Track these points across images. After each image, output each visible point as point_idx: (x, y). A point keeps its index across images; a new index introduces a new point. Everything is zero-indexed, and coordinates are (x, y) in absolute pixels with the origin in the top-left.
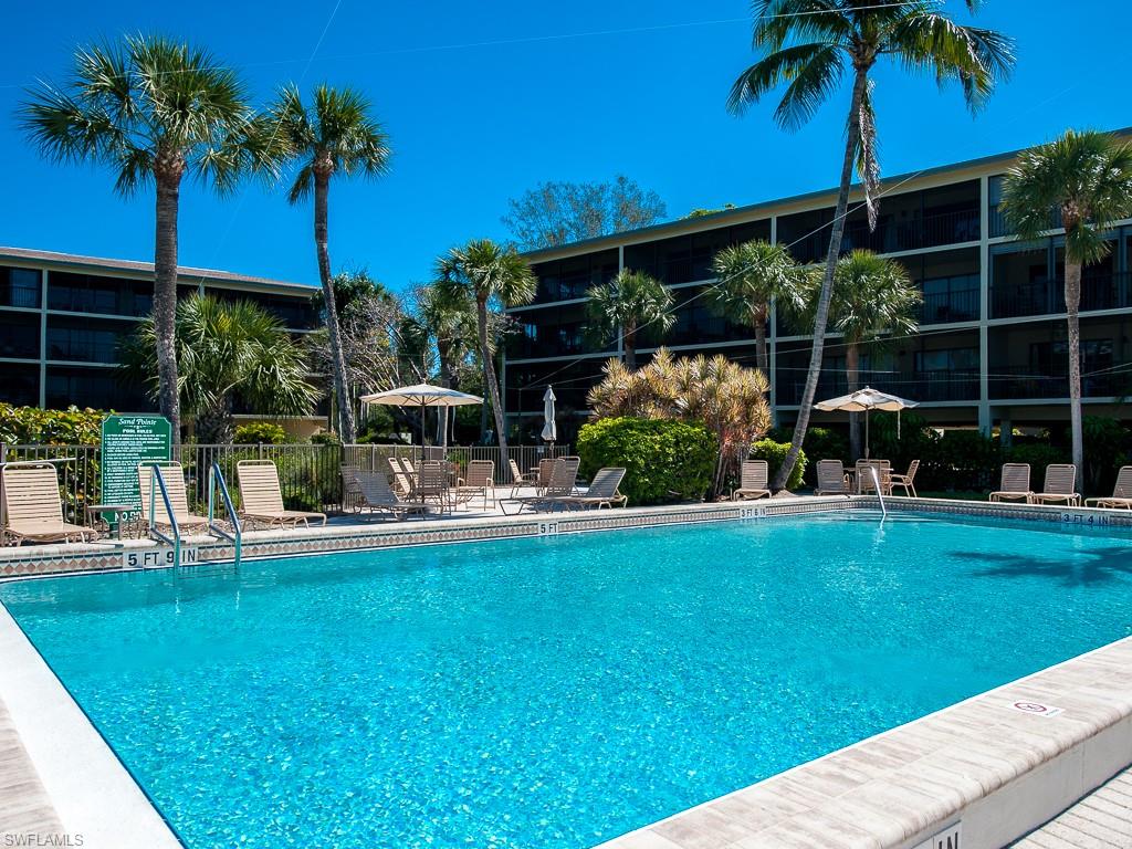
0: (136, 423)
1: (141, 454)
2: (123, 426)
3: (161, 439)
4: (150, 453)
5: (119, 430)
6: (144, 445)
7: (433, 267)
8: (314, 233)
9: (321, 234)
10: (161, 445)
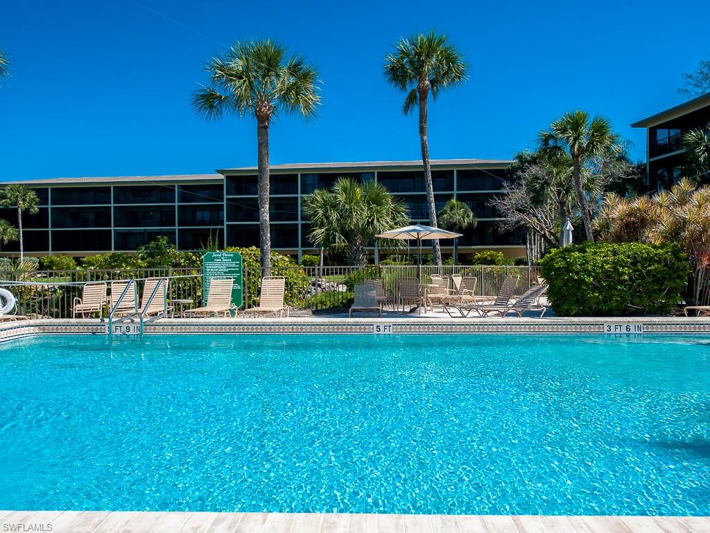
0: (222, 256)
1: (225, 273)
2: (215, 258)
3: (236, 264)
4: (230, 272)
5: (212, 259)
6: (227, 268)
7: (537, 138)
8: (419, 130)
9: (422, 131)
10: (237, 267)
